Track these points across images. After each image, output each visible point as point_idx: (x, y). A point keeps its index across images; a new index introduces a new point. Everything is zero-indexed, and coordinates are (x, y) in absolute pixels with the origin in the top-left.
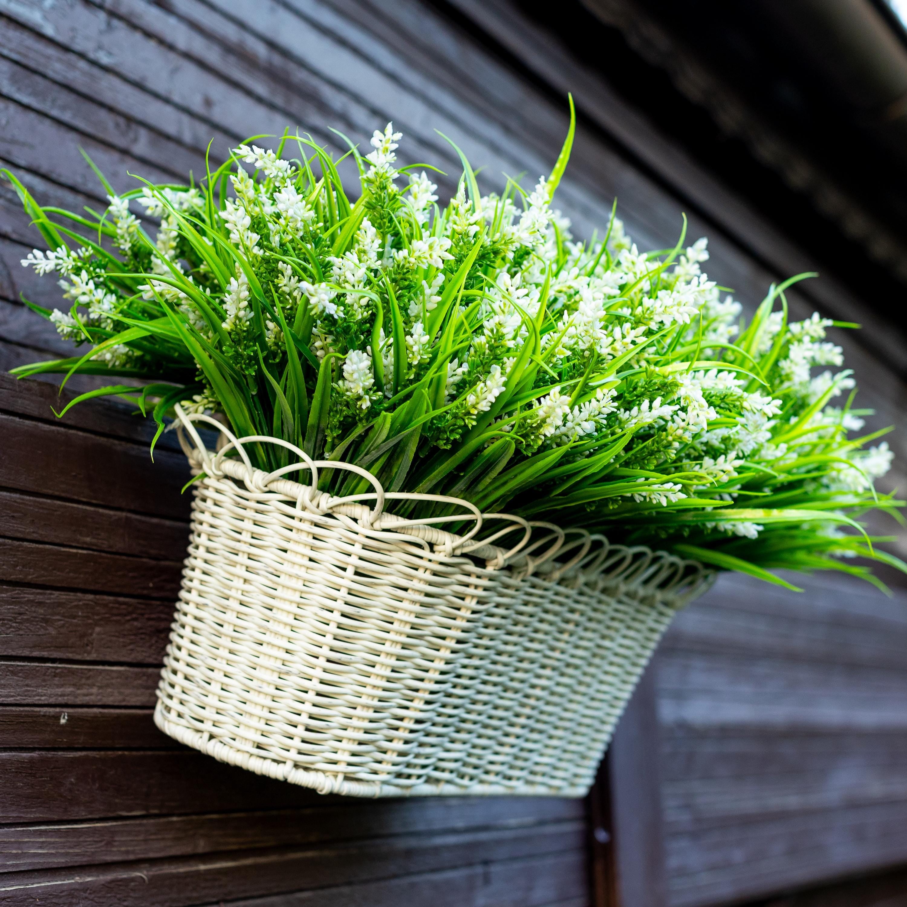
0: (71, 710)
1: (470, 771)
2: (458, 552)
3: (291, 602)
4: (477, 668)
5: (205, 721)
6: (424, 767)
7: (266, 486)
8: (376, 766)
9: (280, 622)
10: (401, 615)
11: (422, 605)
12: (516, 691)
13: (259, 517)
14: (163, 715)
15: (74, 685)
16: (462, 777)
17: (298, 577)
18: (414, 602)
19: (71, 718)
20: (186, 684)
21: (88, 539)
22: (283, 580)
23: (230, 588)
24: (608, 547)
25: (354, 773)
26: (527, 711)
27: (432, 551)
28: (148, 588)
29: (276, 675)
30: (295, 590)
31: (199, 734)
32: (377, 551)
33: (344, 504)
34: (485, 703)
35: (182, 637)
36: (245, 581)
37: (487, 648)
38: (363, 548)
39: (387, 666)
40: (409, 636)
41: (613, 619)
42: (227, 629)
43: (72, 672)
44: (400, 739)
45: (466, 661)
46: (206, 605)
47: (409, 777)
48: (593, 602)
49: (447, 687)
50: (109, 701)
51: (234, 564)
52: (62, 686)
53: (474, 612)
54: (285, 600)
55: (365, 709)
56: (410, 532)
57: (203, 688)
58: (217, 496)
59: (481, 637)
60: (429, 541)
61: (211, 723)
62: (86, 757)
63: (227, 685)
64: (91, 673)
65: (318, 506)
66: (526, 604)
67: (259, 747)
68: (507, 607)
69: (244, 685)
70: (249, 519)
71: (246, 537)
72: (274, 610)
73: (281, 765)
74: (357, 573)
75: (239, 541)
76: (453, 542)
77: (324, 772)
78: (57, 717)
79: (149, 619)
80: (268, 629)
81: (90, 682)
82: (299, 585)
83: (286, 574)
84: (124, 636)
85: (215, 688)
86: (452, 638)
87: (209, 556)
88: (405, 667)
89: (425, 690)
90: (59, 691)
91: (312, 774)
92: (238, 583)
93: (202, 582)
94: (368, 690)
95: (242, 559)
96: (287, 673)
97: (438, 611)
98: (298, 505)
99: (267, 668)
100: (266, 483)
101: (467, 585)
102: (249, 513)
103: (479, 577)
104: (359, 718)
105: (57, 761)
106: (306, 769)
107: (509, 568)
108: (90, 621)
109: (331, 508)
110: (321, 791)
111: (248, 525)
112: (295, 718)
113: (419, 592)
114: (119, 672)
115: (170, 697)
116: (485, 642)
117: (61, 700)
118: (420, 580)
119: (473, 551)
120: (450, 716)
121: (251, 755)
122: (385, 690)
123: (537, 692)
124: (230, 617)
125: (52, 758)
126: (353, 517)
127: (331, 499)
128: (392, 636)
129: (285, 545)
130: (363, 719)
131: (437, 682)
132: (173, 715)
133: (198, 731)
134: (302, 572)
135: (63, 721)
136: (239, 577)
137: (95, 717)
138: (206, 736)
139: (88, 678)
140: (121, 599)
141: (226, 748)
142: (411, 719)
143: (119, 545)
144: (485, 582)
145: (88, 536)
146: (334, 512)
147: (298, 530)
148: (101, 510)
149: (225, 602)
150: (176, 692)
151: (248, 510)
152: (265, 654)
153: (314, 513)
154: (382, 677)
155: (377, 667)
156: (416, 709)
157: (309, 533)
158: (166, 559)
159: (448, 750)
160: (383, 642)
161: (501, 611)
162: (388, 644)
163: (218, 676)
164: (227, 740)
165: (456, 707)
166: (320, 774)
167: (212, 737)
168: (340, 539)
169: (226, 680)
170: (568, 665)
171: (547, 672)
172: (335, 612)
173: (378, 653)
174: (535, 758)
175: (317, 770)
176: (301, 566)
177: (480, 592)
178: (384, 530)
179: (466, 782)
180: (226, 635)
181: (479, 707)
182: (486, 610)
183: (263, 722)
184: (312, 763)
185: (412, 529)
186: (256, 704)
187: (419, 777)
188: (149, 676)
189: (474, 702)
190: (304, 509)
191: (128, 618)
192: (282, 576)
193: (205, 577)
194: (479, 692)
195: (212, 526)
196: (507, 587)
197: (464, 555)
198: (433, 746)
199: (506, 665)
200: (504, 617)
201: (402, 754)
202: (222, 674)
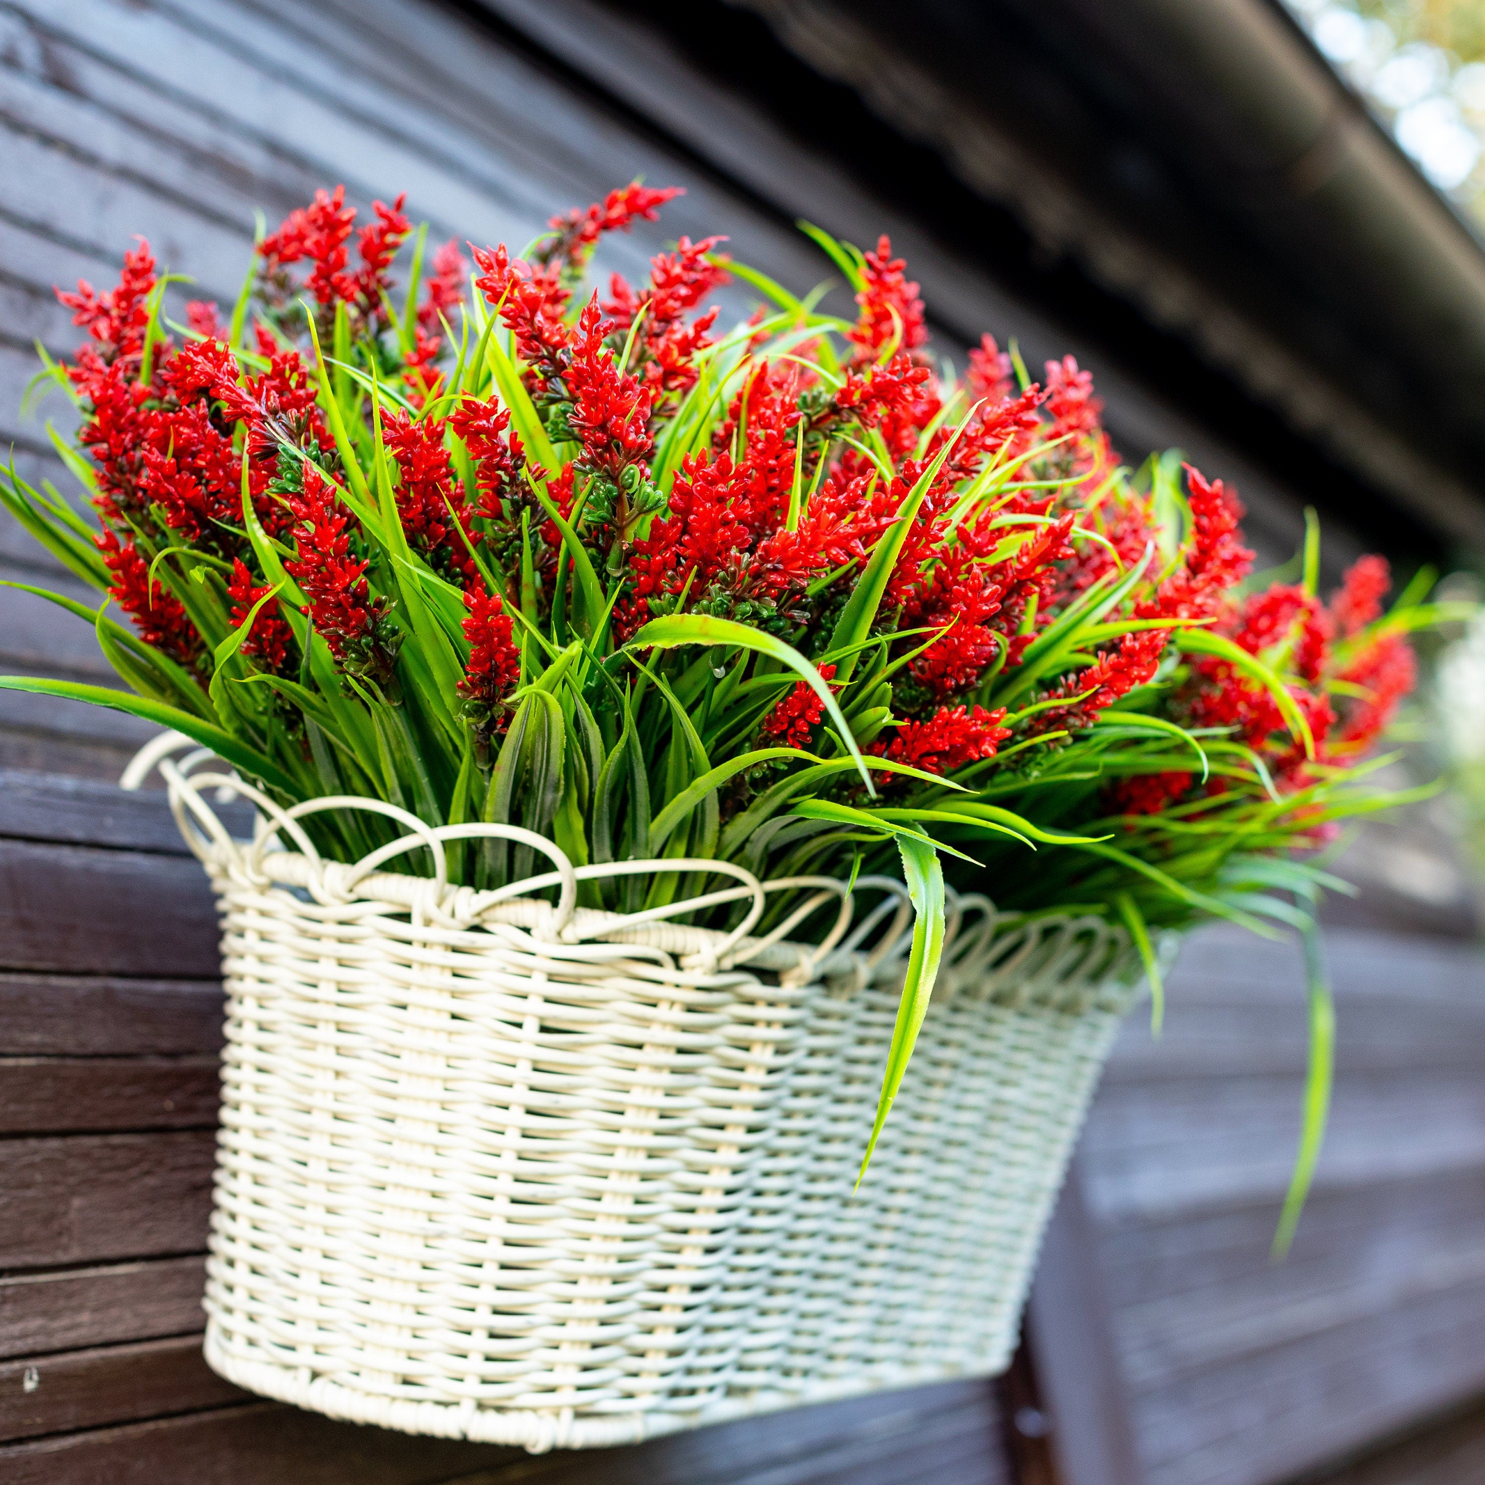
0: (43, 1362)
1: (800, 1361)
2: (728, 963)
3: (428, 1101)
4: (789, 1173)
5: (299, 1347)
6: (718, 1369)
7: (351, 891)
8: (631, 1384)
9: (411, 1142)
10: (637, 1096)
11: (674, 1071)
12: (863, 1203)
13: (346, 951)
14: (221, 1347)
15: (45, 1313)
16: (787, 1373)
17: (434, 1053)
18: (658, 1068)
19: (44, 1376)
20: (255, 1282)
21: (36, 1038)
22: (407, 1061)
23: (310, 1092)
24: (995, 918)
25: (591, 1404)
26: (886, 1237)
27: (679, 967)
28: (164, 1112)
29: (420, 1242)
30: (432, 1078)
31: (291, 1374)
32: (577, 981)
33: (501, 903)
34: (812, 1235)
35: (234, 1195)
36: (338, 1074)
37: (803, 1134)
38: (550, 980)
39: (624, 1195)
40: (658, 1133)
41: (1015, 1048)
42: (316, 1170)
43: (38, 1290)
44: (666, 1326)
45: (769, 1164)
46: (270, 1130)
47: (692, 1392)
48: (978, 1023)
49: (740, 1217)
50: (117, 1332)
51: (312, 1046)
52: (20, 1318)
53: (771, 1071)
54: (416, 1099)
55: (595, 1282)
56: (631, 938)
57: (286, 1286)
58: (265, 924)
59: (788, 1115)
60: (670, 949)
61: (310, 1350)
62: (86, 1446)
63: (330, 1274)
64: (76, 1287)
65: (453, 915)
66: (862, 1042)
67: (406, 1382)
68: (830, 1053)
69: (363, 1269)
70: (328, 957)
71: (327, 991)
72: (399, 1121)
73: (452, 1409)
74: (544, 1029)
75: (315, 1001)
76: (714, 945)
77: (534, 1410)
78: (17, 1380)
79: (175, 1169)
80: (392, 1159)
81: (74, 1302)
82: (439, 1067)
83: (411, 1050)
84: (130, 1207)
85: (309, 1282)
86: (737, 1125)
87: (264, 1038)
88: (658, 1193)
89: (700, 1229)
90: (16, 1329)
91: (512, 1416)
92: (326, 1080)
93: (258, 1088)
94: (596, 1245)
95: (326, 1033)
96: (440, 1236)
97: (704, 1080)
98: (415, 917)
99: (400, 1232)
100: (349, 884)
101: (751, 1023)
102: (328, 947)
103: (771, 1004)
104: (587, 1299)
105: (28, 1463)
106: (500, 1409)
107: (824, 981)
108: (59, 1189)
109: (479, 914)
110: (534, 1446)
111: (327, 969)
112: (466, 1318)
113: (665, 1046)
114: (127, 1276)
115: (229, 1310)
116: (798, 1123)
117: (21, 1346)
118: (665, 1024)
119: (754, 959)
120: (753, 1269)
121: (394, 1399)
122: (626, 1239)
123: (901, 1200)
124: (319, 1145)
125: (17, 1458)
126: (521, 925)
127: (476, 896)
128: (625, 1138)
129: (402, 996)
130: (593, 1300)
131: (722, 1211)
132: (238, 1345)
133: (288, 1367)
134: (441, 1043)
135: (30, 1385)
136: (324, 1068)
137: (92, 1368)
138: (306, 1375)
139: (69, 1296)
140: (116, 1140)
141: (346, 1392)
142: (681, 1286)
143: (99, 1041)
144: (784, 1013)
145: (34, 1030)
146: (484, 921)
147: (423, 964)
148: (54, 981)
149: (304, 1119)
150: (239, 1299)
151: (324, 941)
152: (393, 1206)
153: (447, 928)
154: (619, 1217)
155: (606, 1199)
156: (689, 1267)
157: (443, 967)
158: (191, 1052)
159: (755, 1331)
160: (610, 1151)
161: (820, 1062)
162: (620, 1153)
163: (310, 1259)
164: (345, 1377)
165: (761, 1251)
166: (528, 1416)
167: (315, 1375)
168: (503, 970)
169: (327, 1265)
170: (948, 1143)
171: (913, 1161)
172: (512, 1108)
173: (604, 1174)
174: (911, 1317)
175: (520, 1409)
176: (437, 1031)
177: (778, 1033)
178: (584, 942)
179: (795, 1382)
180: (316, 1181)
181: (802, 1244)
182: (793, 1065)
183: (407, 1333)
184: (510, 1398)
185: (635, 931)
186: (389, 1302)
187: (711, 1389)
188: (187, 1274)
189: (792, 1236)
190: (428, 922)
191: (134, 1171)
192: (405, 1055)
193: (262, 1078)
194: (799, 1217)
195: (262, 981)
196: (824, 1015)
197: (739, 968)
198: (728, 1328)
199: (840, 1159)
200: (825, 1073)
201: (675, 1353)
202: (319, 1255)
